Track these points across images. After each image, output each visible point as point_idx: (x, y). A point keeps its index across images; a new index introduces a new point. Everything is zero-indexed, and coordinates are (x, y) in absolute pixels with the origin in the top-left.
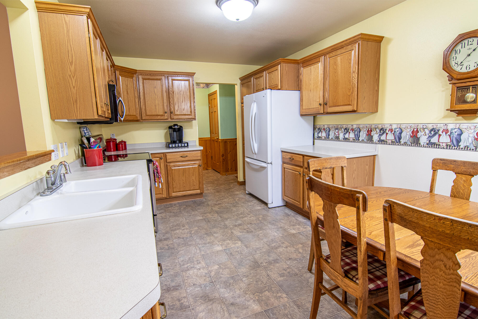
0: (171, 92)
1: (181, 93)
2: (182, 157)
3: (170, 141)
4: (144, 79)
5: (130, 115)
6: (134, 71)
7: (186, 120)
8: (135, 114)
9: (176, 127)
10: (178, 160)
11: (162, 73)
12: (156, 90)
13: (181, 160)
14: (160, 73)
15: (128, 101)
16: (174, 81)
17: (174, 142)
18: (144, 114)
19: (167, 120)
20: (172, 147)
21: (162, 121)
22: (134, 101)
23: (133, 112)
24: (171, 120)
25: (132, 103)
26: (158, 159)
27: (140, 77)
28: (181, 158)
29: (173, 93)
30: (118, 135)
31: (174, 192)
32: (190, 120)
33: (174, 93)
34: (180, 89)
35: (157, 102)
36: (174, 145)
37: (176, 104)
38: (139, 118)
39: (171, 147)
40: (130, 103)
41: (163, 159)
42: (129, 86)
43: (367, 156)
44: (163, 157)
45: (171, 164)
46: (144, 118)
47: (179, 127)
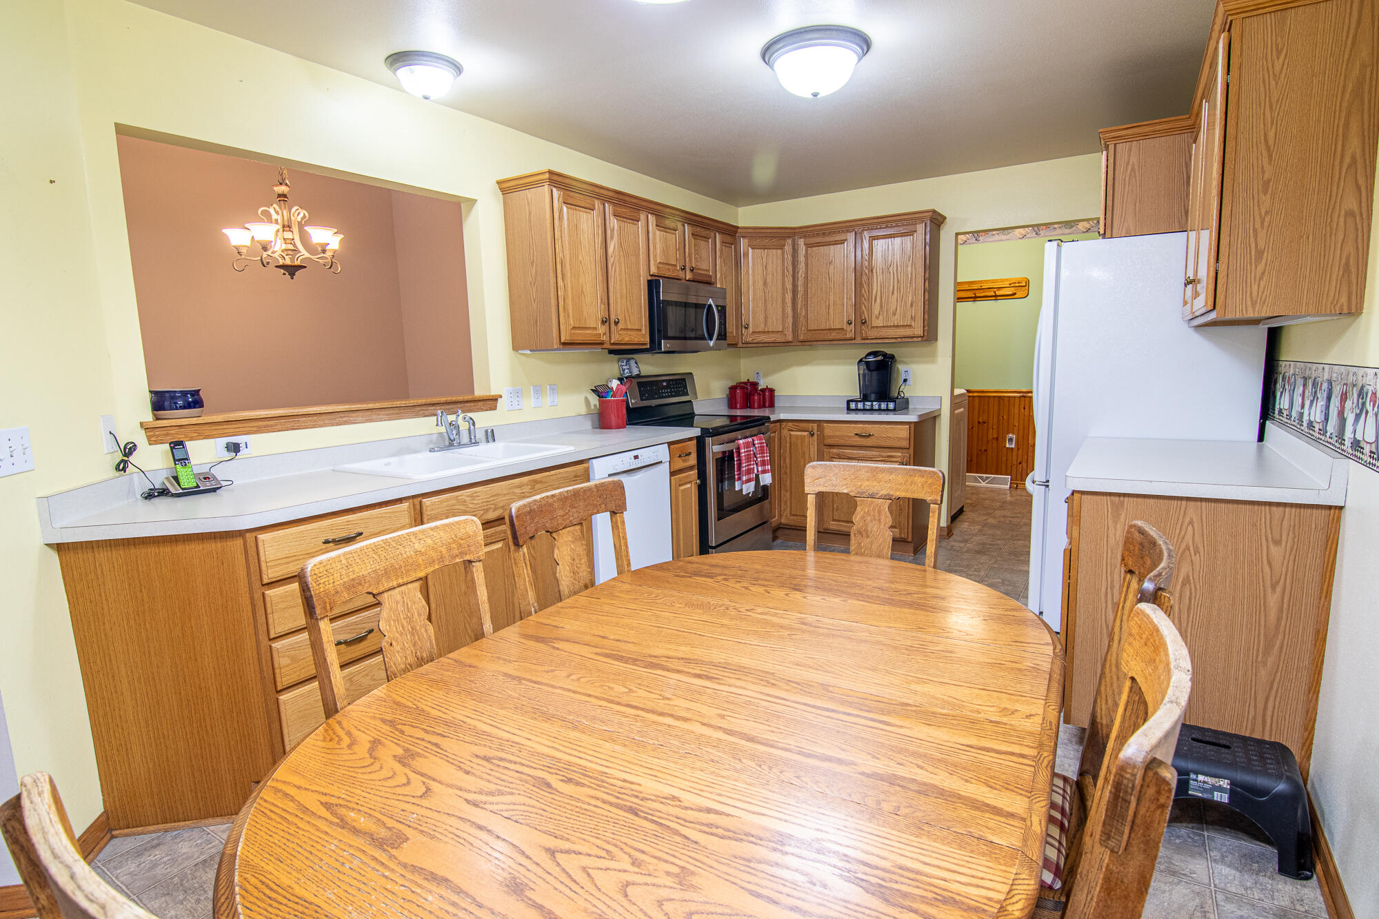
0: (867, 271)
1: (891, 269)
2: (857, 434)
3: (856, 394)
4: (808, 246)
5: (768, 332)
6: (787, 231)
7: (900, 340)
8: (781, 330)
9: (871, 359)
10: (848, 443)
11: (848, 224)
12: (831, 270)
13: (854, 444)
14: (844, 225)
15: (765, 301)
16: (875, 242)
17: (865, 398)
18: (803, 328)
19: (853, 342)
20: (857, 410)
21: (841, 342)
22: (780, 300)
23: (775, 324)
24: (863, 342)
25: (774, 305)
26: (806, 433)
27: (801, 242)
28: (857, 439)
29: (872, 271)
30: (766, 375)
31: (834, 520)
32: (910, 340)
33: (874, 271)
34: (890, 261)
35: (832, 297)
36: (860, 406)
37: (875, 300)
38: (790, 338)
39: (853, 410)
40: (769, 306)
41: (815, 436)
42: (770, 267)
43: (1278, 504)
44: (815, 432)
45: (832, 450)
46: (801, 338)
47: (880, 358)
